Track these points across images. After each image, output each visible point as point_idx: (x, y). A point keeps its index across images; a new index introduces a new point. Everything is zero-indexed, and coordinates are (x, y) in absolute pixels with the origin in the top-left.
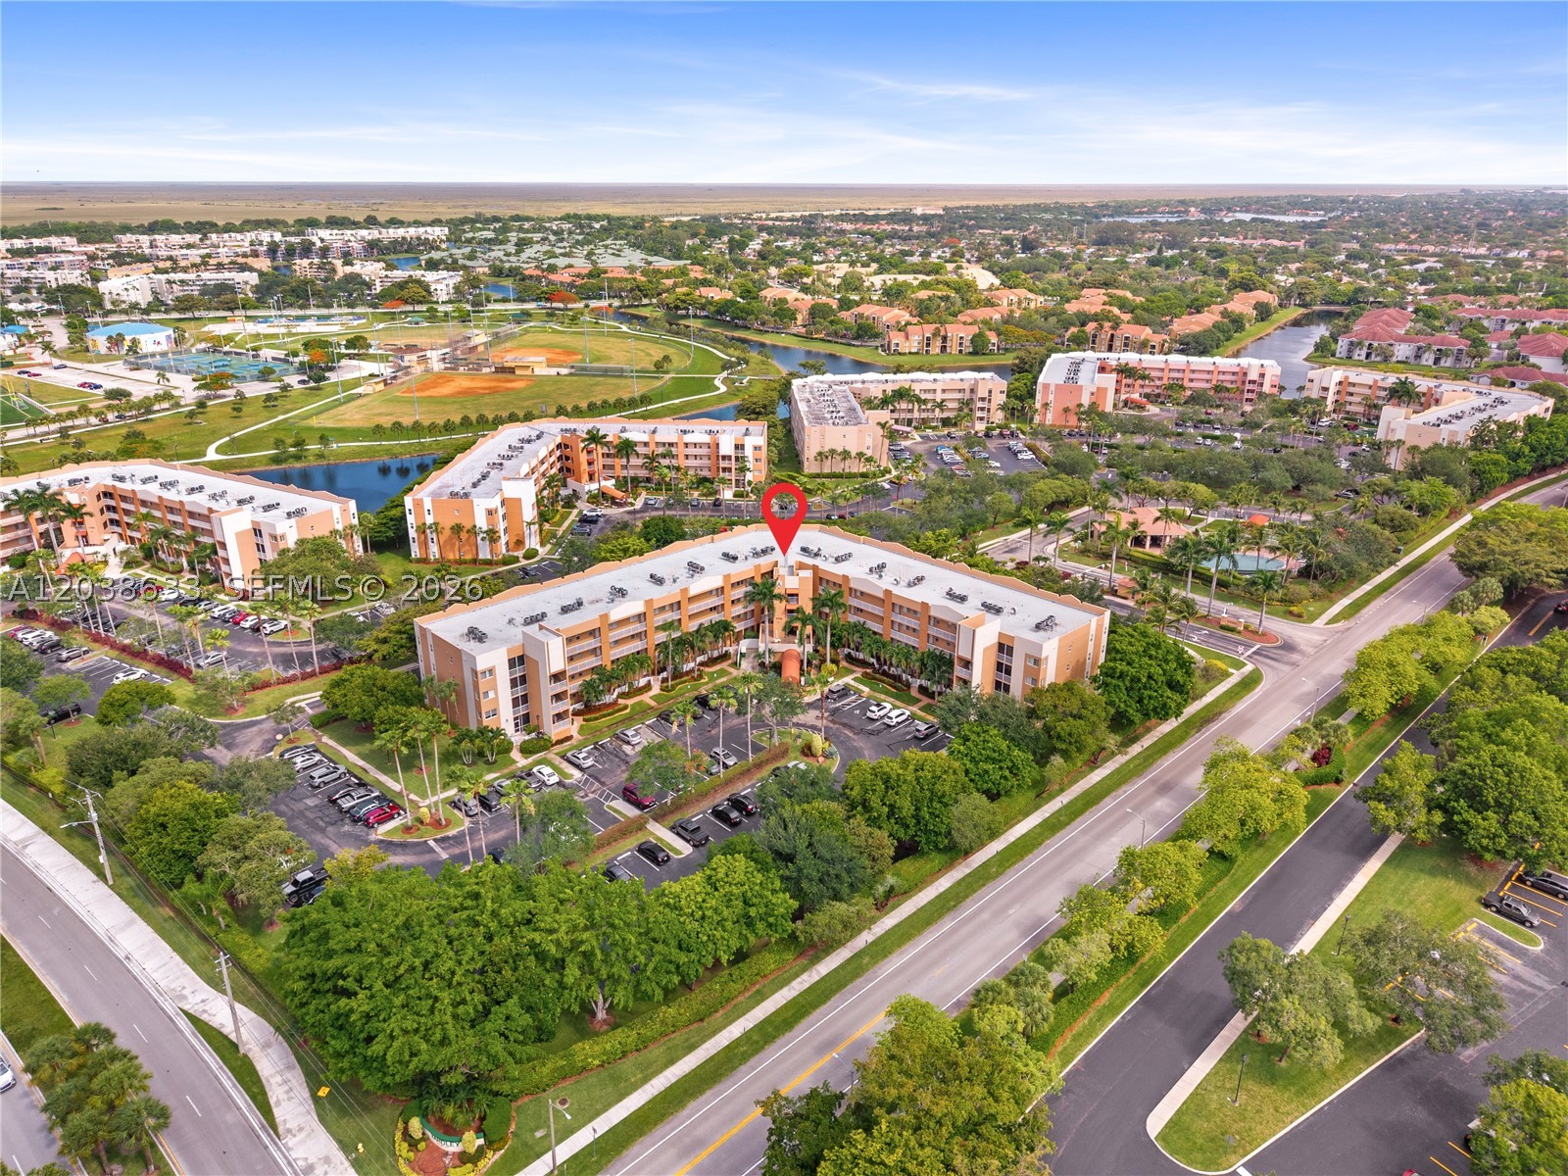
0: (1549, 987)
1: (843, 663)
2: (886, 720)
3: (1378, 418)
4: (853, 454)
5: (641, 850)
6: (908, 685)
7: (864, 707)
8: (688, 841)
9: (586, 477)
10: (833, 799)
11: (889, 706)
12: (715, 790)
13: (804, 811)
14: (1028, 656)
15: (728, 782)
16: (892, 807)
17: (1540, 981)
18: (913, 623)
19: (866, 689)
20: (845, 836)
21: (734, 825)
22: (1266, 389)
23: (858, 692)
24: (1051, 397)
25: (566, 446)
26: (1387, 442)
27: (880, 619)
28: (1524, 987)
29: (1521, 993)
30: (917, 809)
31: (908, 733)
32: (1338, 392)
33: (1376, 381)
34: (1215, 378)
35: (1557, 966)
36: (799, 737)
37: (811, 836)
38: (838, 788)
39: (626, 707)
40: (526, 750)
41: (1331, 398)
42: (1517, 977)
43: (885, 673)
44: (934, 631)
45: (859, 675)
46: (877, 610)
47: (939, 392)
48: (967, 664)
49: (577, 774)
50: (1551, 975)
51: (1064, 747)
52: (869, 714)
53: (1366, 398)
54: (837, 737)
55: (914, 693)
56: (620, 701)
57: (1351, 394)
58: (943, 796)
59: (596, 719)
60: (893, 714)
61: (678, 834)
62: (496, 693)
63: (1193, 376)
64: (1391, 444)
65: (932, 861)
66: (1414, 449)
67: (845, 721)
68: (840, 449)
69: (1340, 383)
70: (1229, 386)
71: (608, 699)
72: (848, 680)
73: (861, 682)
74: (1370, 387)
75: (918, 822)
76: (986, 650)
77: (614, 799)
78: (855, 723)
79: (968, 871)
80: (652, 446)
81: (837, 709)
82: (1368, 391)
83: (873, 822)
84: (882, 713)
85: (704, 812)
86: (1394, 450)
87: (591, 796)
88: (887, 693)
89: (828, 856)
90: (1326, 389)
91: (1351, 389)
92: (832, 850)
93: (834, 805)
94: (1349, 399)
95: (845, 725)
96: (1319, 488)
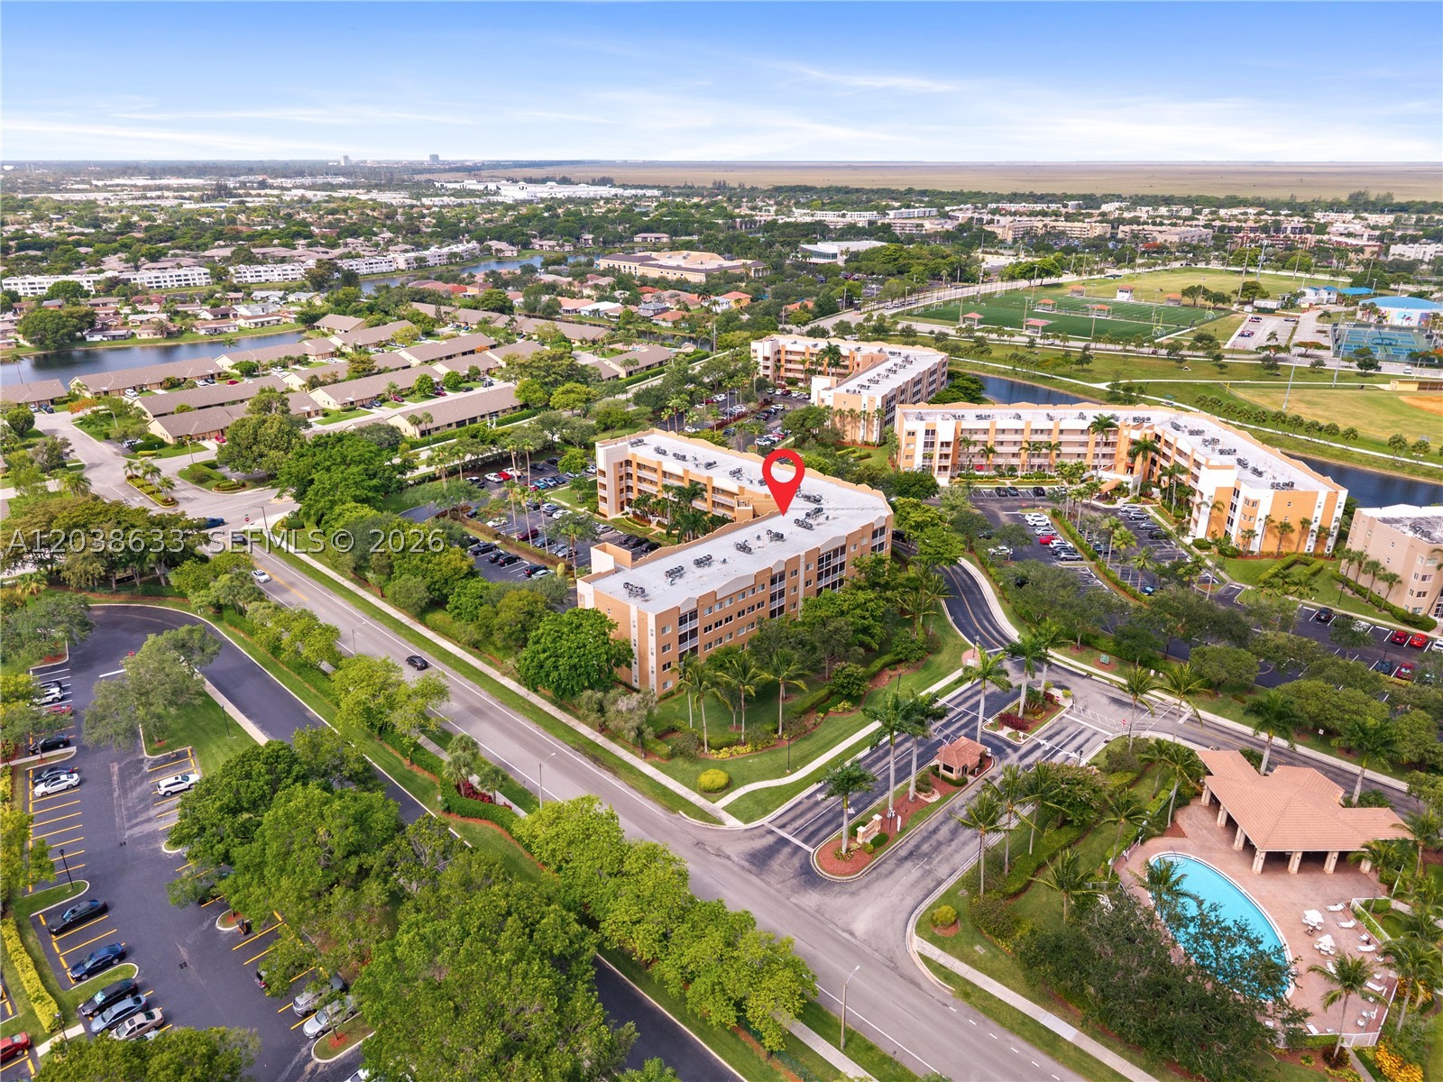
0: (128, 833)
17: (136, 831)
28: (139, 819)
29: (136, 815)
35: (141, 848)
42: (149, 820)
50: (137, 841)
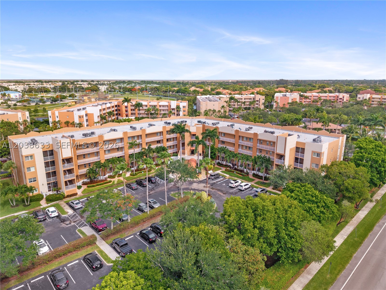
1: (216, 166)
2: (239, 187)
4: (217, 111)
5: (85, 259)
6: (248, 174)
7: (228, 182)
8: (119, 253)
9: (124, 115)
10: (215, 224)
11: (240, 182)
12: (144, 221)
13: (192, 232)
14: (313, 153)
15: (153, 217)
16: (261, 229)
18: (249, 144)
19: (228, 176)
20: (226, 253)
21: (151, 242)
22: (345, 101)
23: (224, 177)
24: (279, 101)
25: (119, 106)
27: (234, 145)
30: (278, 231)
31: (251, 194)
33: (382, 97)
36: (195, 194)
37: (197, 254)
38: (218, 216)
39: (110, 182)
40: (49, 199)
43: (236, 169)
44: (260, 146)
45: (224, 170)
46: (232, 140)
47: (243, 99)
48: (281, 157)
49: (70, 212)
51: (350, 195)
52: (230, 185)
53: (379, 102)
54: (215, 195)
55: (251, 177)
56: (109, 179)
57: (373, 101)
58: (294, 222)
59: (93, 186)
60: (243, 184)
61: (114, 248)
62: (36, 169)
65: (288, 271)
67: (219, 188)
68: (212, 109)
69: (369, 98)
70: (333, 100)
71: (102, 178)
72: (219, 172)
73: (225, 173)
74: (380, 99)
75: (279, 242)
76: (291, 150)
77: (85, 225)
78: (223, 189)
79: (310, 277)
80: (148, 106)
81: (214, 183)
83: (247, 241)
84: (237, 184)
85: (134, 234)
87: (73, 224)
88: (238, 177)
89: (213, 275)
92: (216, 268)
93: (216, 228)
94: (373, 103)
95: (219, 190)
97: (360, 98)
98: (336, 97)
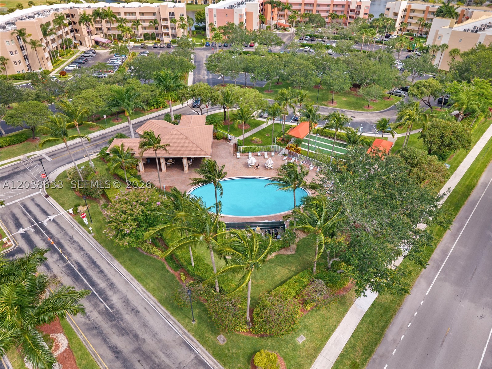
3: (427, 33)
22: (361, 15)
24: (215, 19)
26: (434, 46)
32: (404, 17)
33: (428, 8)
34: (331, 9)
41: (399, 20)
53: (420, 19)
57: (412, 18)
63: (319, 8)
64: (436, 48)
66: (455, 52)
69: (406, 10)
70: (339, 14)
74: (424, 12)
82: (421, 15)
86: (439, 53)
90: (396, 14)
91: (412, 14)
94: (410, 21)
96: (375, 89)
97: (389, 10)
98: (347, 6)
